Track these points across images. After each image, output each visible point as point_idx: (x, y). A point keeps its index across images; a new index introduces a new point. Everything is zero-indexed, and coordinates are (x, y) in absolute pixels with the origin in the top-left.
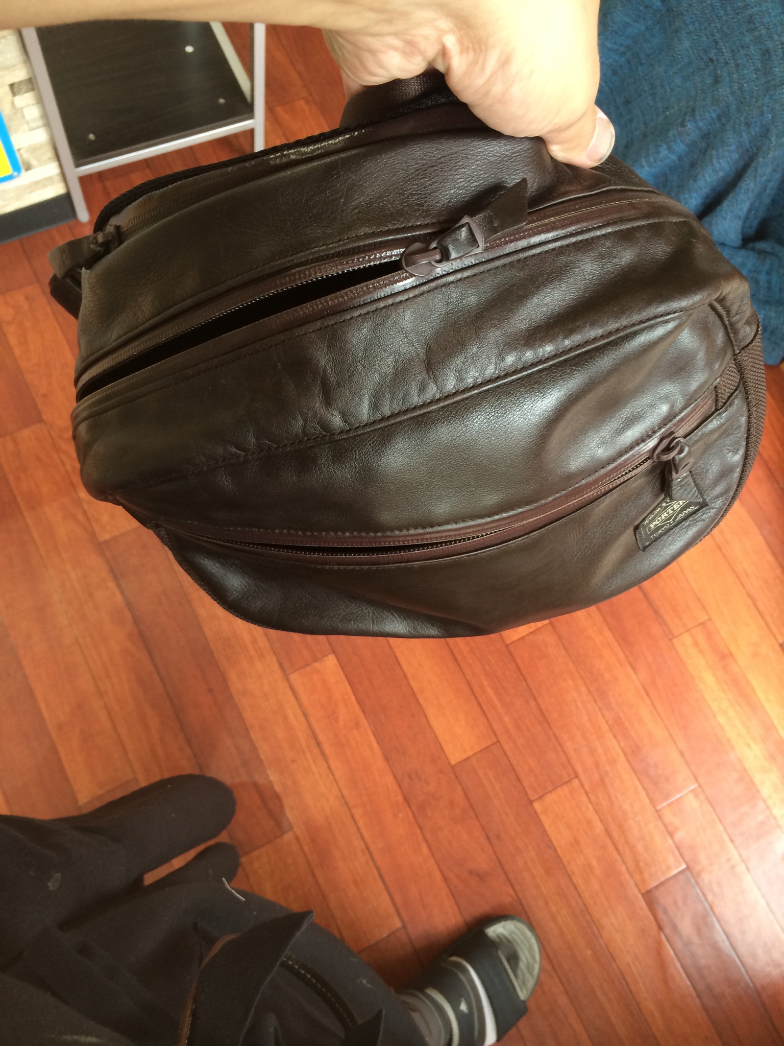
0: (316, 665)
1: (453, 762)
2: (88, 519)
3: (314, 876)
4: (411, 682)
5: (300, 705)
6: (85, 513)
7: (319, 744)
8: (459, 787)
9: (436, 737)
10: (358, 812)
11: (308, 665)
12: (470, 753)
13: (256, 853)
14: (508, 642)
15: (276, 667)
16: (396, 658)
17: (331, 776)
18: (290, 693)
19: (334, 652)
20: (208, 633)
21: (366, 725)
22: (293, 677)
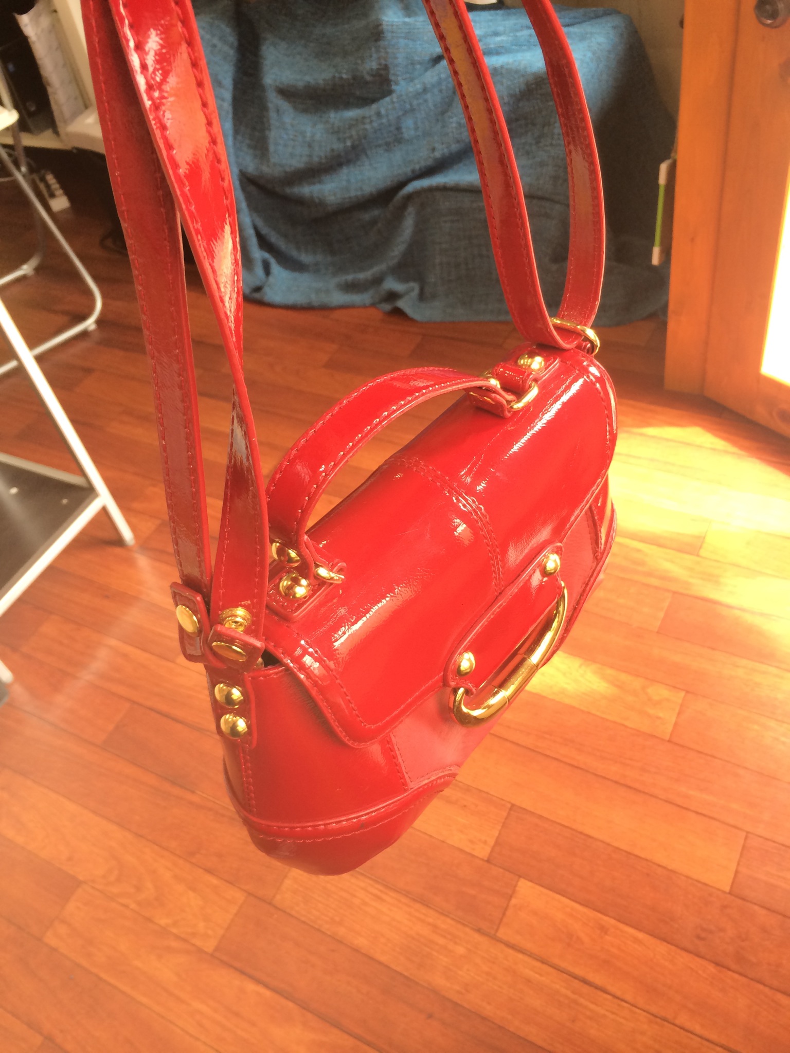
0: (514, 901)
1: (727, 889)
2: (185, 941)
4: (616, 844)
5: (531, 955)
6: (177, 937)
7: (585, 981)
8: (756, 908)
9: (687, 877)
10: (683, 1019)
11: (506, 909)
12: (733, 867)
14: (667, 737)
15: (477, 937)
16: (581, 833)
17: (626, 1005)
18: (511, 951)
19: (520, 877)
20: (383, 959)
21: (613, 922)
22: (502, 933)
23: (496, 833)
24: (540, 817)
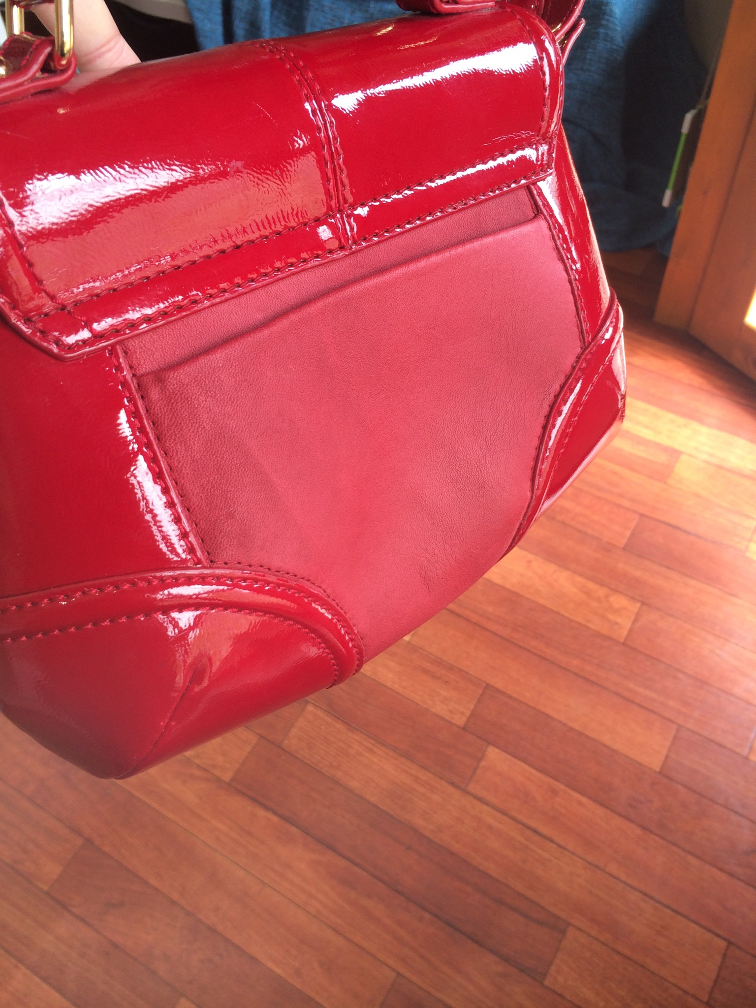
0: (483, 763)
1: (658, 769)
2: (205, 770)
3: (619, 953)
4: (571, 725)
5: (494, 807)
6: (199, 767)
7: (535, 831)
8: (679, 787)
9: (626, 756)
10: (612, 868)
11: (476, 769)
12: (664, 752)
13: (553, 968)
14: (622, 640)
15: (451, 789)
16: (543, 713)
17: (567, 853)
18: (478, 803)
19: (490, 743)
20: (373, 799)
21: (562, 787)
22: (471, 788)
23: (472, 707)
24: (510, 697)
